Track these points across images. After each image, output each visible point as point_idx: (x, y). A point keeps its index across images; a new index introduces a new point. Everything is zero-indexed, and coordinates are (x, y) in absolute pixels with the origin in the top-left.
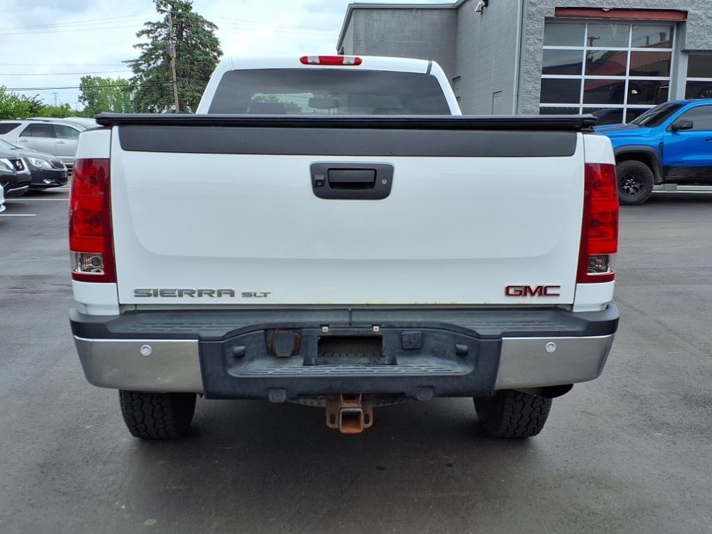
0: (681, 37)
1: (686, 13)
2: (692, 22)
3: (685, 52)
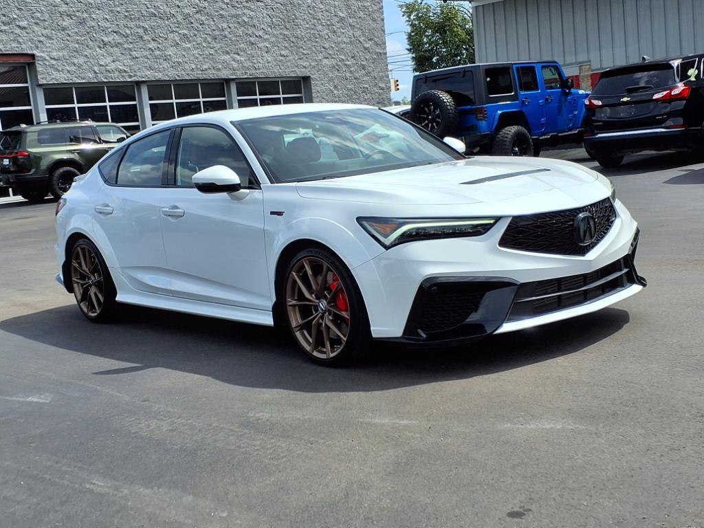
0: (33, 75)
1: (33, 56)
2: (40, 62)
3: (40, 86)
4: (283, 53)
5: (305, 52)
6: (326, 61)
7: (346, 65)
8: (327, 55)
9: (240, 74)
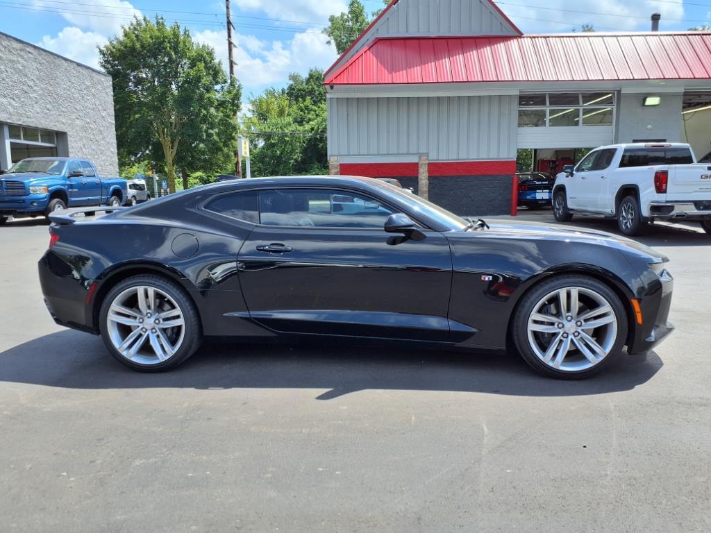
4: (48, 106)
5: (63, 109)
6: (77, 122)
7: (90, 128)
8: (78, 117)
9: (15, 120)
